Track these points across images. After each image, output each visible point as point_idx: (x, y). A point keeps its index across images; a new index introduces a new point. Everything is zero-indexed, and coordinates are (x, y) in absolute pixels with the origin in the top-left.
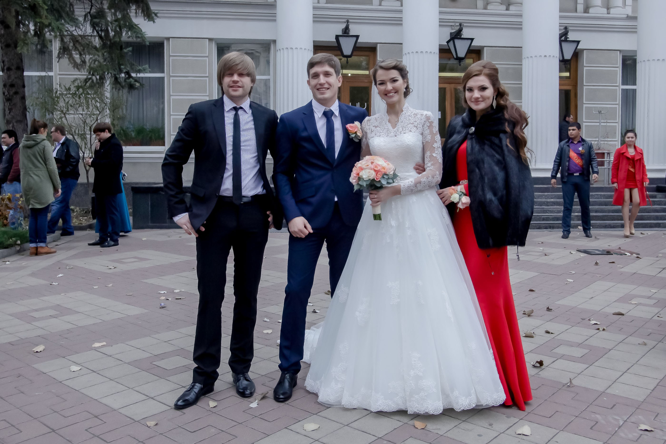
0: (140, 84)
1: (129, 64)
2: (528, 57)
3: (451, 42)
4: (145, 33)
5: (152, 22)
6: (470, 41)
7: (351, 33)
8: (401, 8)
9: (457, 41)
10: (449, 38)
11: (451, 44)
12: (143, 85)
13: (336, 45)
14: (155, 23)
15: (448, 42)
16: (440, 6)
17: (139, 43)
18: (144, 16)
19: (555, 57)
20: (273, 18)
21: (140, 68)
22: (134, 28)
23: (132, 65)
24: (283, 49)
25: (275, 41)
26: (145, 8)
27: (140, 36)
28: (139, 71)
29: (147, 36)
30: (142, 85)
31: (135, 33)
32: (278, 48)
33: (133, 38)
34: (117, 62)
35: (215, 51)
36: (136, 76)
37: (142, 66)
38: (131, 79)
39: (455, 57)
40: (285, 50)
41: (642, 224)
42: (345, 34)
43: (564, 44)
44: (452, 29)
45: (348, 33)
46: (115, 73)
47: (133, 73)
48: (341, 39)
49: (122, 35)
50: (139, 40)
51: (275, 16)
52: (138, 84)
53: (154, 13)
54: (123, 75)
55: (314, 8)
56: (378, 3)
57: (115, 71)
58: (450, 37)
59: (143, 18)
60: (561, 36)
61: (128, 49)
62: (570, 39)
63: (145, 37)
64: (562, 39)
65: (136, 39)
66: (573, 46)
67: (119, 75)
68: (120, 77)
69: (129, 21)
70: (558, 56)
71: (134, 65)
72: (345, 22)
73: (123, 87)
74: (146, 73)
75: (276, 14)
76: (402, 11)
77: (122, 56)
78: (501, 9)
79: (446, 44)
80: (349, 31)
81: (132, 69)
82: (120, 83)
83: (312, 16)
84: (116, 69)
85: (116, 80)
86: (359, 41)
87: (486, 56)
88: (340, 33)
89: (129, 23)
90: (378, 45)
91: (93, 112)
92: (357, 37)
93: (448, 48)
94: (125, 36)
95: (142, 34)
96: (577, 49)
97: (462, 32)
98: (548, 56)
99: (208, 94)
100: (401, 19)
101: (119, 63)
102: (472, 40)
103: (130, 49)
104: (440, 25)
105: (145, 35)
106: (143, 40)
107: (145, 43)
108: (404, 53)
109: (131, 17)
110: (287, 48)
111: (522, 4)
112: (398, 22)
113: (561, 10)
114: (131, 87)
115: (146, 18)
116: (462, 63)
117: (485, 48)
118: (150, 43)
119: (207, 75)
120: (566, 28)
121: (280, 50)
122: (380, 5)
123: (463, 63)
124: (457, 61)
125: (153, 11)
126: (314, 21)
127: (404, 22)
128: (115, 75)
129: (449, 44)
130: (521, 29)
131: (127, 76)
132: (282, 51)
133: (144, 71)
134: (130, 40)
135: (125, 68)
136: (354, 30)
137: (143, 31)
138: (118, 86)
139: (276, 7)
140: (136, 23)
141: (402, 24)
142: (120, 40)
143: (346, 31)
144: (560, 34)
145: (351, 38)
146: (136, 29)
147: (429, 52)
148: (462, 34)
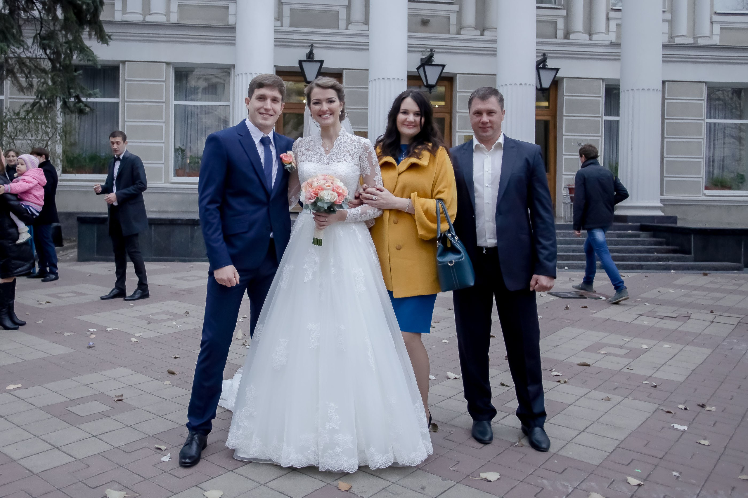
0: (91, 109)
1: (79, 88)
2: (502, 85)
3: (422, 69)
4: (97, 56)
5: (106, 44)
6: (441, 68)
7: (316, 58)
8: (367, 32)
9: (427, 68)
10: (419, 64)
11: (421, 70)
12: (94, 110)
13: (299, 70)
14: (109, 46)
15: (418, 69)
16: (409, 31)
17: (91, 66)
18: (98, 39)
19: (531, 85)
20: (232, 42)
21: (91, 92)
22: (85, 50)
23: (82, 89)
24: (242, 74)
25: (234, 66)
26: (99, 30)
27: (91, 59)
28: (90, 96)
29: (99, 59)
30: (92, 110)
31: (87, 56)
32: (236, 73)
33: (84, 61)
34: (66, 86)
35: (172, 76)
36: (86, 101)
37: (94, 90)
38: (81, 104)
39: (425, 84)
40: (244, 76)
41: (623, 265)
42: (310, 59)
43: (542, 72)
44: (423, 55)
45: (313, 58)
46: (64, 97)
47: (83, 97)
48: (304, 64)
49: (72, 57)
50: (90, 63)
51: (234, 40)
52: (87, 109)
53: (107, 35)
54: (72, 99)
55: (276, 32)
56: (345, 27)
57: (64, 95)
58: (421, 63)
59: (96, 40)
60: (538, 64)
61: (78, 72)
62: (549, 67)
63: (96, 60)
64: (540, 66)
65: (88, 62)
66: (552, 74)
67: (69, 100)
68: (69, 101)
69: (80, 43)
70: (535, 84)
71: (84, 89)
72: (309, 47)
73: (72, 112)
74: (97, 97)
75: (235, 37)
76: (368, 36)
77: (72, 80)
78: (476, 34)
79: (416, 70)
80: (313, 56)
81: (82, 93)
82: (68, 108)
83: (273, 40)
84: (65, 93)
85: (65, 104)
86: (323, 66)
87: (459, 84)
88: (305, 59)
89: (80, 45)
90: (344, 71)
91: (43, 138)
92: (322, 62)
93: (418, 75)
94: (76, 58)
95: (94, 57)
96: (556, 77)
97: (433, 58)
98: (523, 84)
99: (164, 121)
100: (367, 44)
101: (68, 86)
102: (444, 66)
103: (81, 72)
104: (409, 51)
105: (98, 58)
106: (95, 64)
107: (97, 66)
108: (370, 80)
109: (83, 40)
110: (246, 73)
111: (496, 29)
112: (364, 47)
113: (538, 36)
114: (81, 112)
115: (99, 40)
116: (432, 91)
117: (458, 75)
118: (101, 66)
119: (164, 100)
120: (544, 55)
121: (238, 75)
122: (347, 29)
123: (434, 91)
124: (426, 88)
125: (107, 33)
126: (275, 45)
127: (370, 47)
128: (64, 99)
129: (420, 70)
130: (495, 55)
131: (77, 101)
132: (240, 75)
133: (95, 95)
134: (82, 63)
135: (75, 92)
136: (318, 55)
137: (95, 54)
138: (67, 110)
139: (235, 30)
140: (88, 46)
141: (368, 49)
142: (70, 63)
143: (310, 56)
144: (537, 62)
145: (314, 63)
146: (87, 51)
147: (396, 79)
148: (434, 61)
